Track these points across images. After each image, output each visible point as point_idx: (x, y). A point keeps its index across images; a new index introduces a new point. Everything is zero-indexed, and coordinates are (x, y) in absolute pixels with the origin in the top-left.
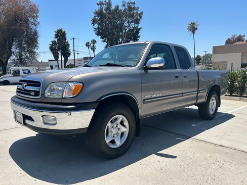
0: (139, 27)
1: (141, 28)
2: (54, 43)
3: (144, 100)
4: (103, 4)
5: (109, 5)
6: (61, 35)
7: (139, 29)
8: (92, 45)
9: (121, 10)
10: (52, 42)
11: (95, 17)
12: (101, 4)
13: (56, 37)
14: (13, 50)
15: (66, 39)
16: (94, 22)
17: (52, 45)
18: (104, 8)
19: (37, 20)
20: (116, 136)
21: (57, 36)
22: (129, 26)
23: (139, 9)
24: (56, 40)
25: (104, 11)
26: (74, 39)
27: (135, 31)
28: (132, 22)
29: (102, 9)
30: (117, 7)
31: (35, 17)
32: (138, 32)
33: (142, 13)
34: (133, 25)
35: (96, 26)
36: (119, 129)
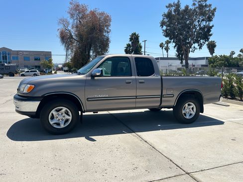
0: (211, 25)
1: (213, 26)
2: (129, 45)
3: (88, 99)
4: (172, 6)
5: (178, 5)
6: (135, 38)
7: (211, 28)
8: (166, 45)
9: (191, 9)
10: (127, 45)
11: (164, 19)
12: (170, 6)
13: (130, 41)
14: (91, 54)
15: (138, 42)
16: (163, 24)
17: (127, 48)
18: (173, 10)
19: (109, 28)
20: (61, 120)
21: (131, 39)
22: (200, 25)
23: (212, 6)
24: (130, 43)
25: (173, 13)
26: (145, 41)
27: (206, 30)
28: (203, 20)
29: (171, 11)
30: (187, 7)
31: (108, 26)
32: (209, 30)
33: (215, 10)
34: (204, 23)
35: (165, 28)
36: (64, 116)
